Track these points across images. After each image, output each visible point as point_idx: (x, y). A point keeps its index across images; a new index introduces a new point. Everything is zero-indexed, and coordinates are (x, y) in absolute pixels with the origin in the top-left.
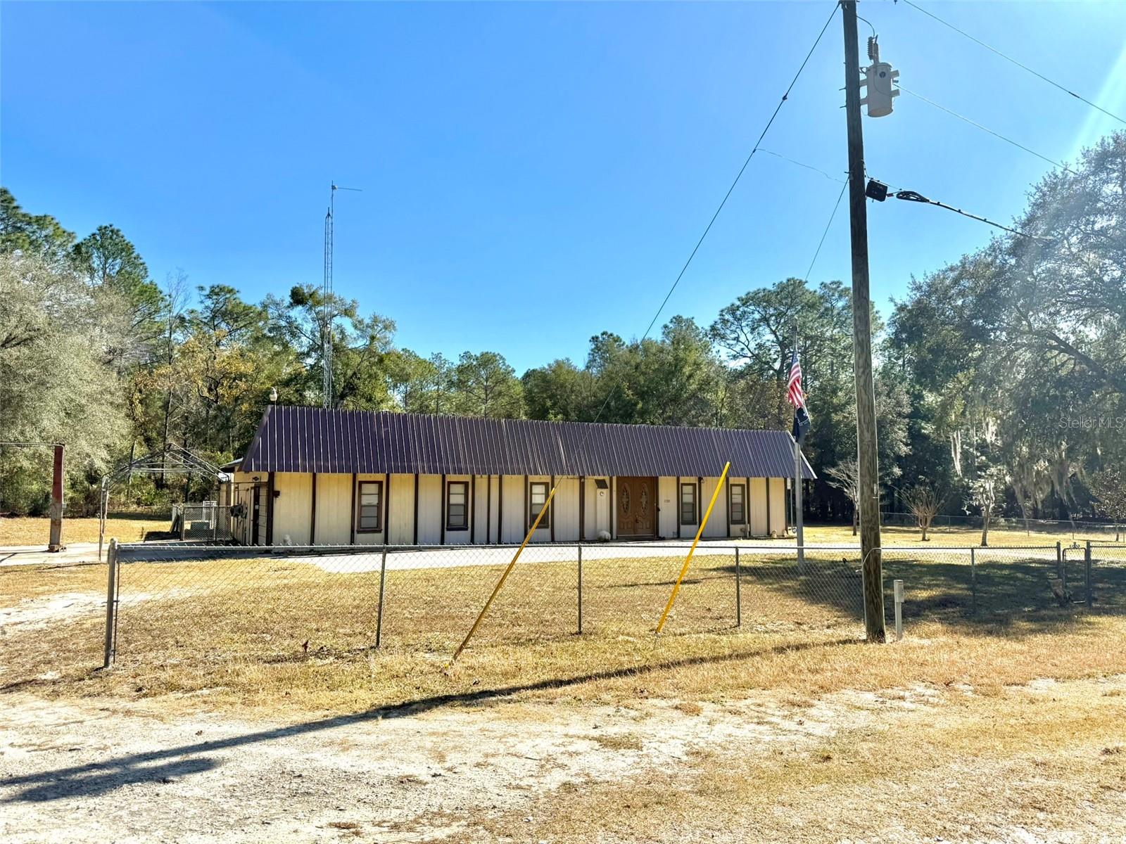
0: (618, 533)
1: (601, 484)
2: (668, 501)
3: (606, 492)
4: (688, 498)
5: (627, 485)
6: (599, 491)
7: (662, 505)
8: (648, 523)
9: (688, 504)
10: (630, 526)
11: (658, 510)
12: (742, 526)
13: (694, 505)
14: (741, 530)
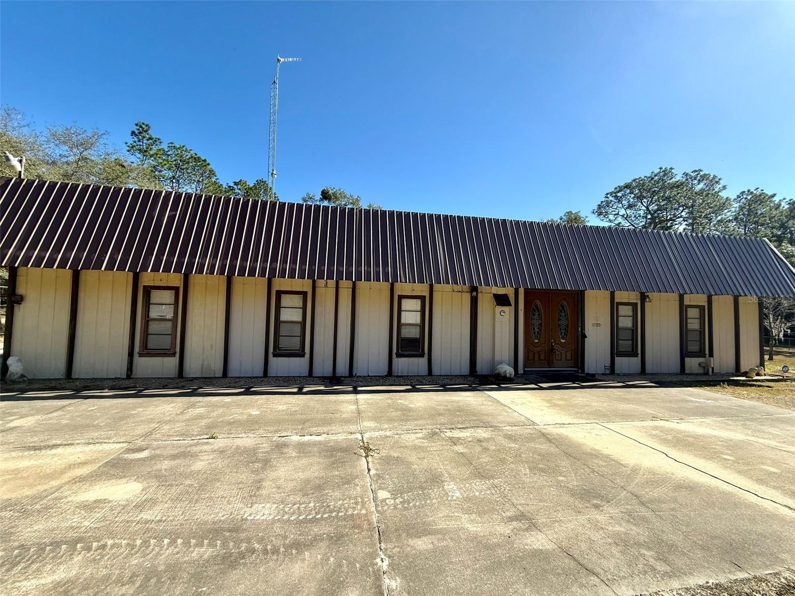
0: (525, 366)
1: (502, 300)
2: (598, 325)
3: (508, 310)
4: (625, 322)
5: (538, 303)
6: (499, 309)
7: (589, 329)
8: (569, 355)
9: (626, 329)
10: (542, 357)
11: (584, 336)
12: (701, 360)
13: (634, 330)
14: (700, 364)
